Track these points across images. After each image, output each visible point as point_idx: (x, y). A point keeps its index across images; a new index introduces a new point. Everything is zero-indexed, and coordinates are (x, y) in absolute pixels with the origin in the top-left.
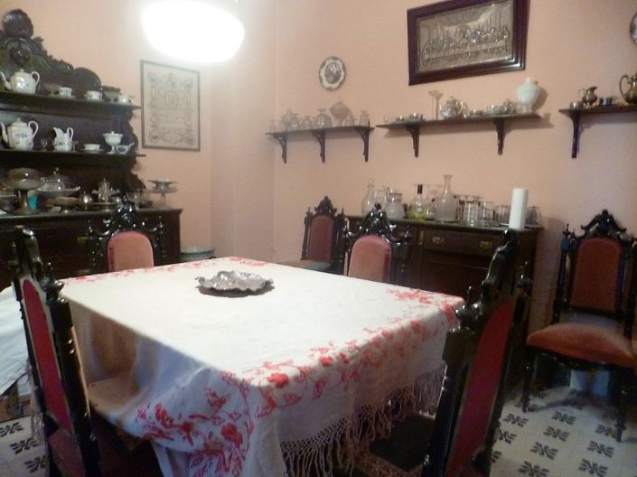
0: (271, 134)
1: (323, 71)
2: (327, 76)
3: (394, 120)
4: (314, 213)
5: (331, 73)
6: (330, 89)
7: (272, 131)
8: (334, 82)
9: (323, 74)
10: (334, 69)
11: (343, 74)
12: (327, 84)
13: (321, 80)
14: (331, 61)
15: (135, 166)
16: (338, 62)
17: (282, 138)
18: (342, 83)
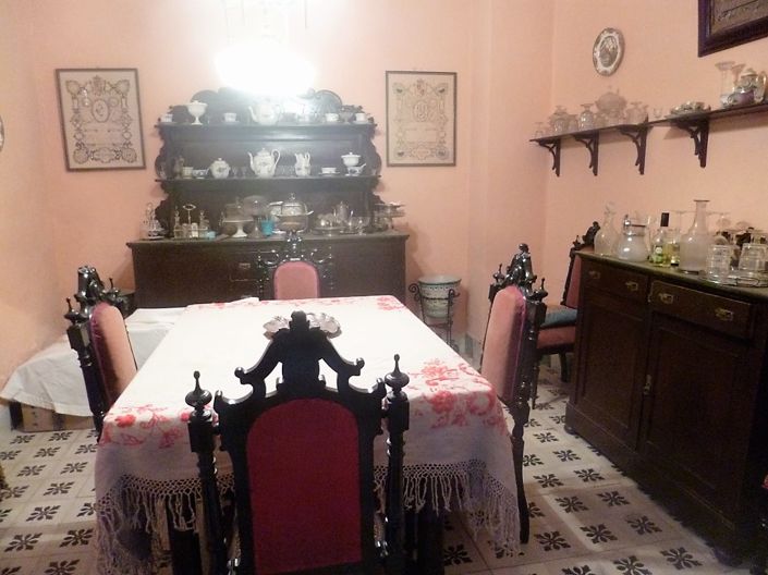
0: (537, 140)
1: (598, 49)
2: (602, 56)
3: (668, 113)
4: (582, 242)
5: (607, 51)
6: (605, 74)
7: (540, 137)
8: (609, 65)
9: (598, 54)
10: (610, 45)
11: (619, 51)
12: (601, 68)
13: (595, 62)
14: (608, 35)
15: (378, 187)
16: (614, 34)
17: (553, 144)
18: (618, 65)
